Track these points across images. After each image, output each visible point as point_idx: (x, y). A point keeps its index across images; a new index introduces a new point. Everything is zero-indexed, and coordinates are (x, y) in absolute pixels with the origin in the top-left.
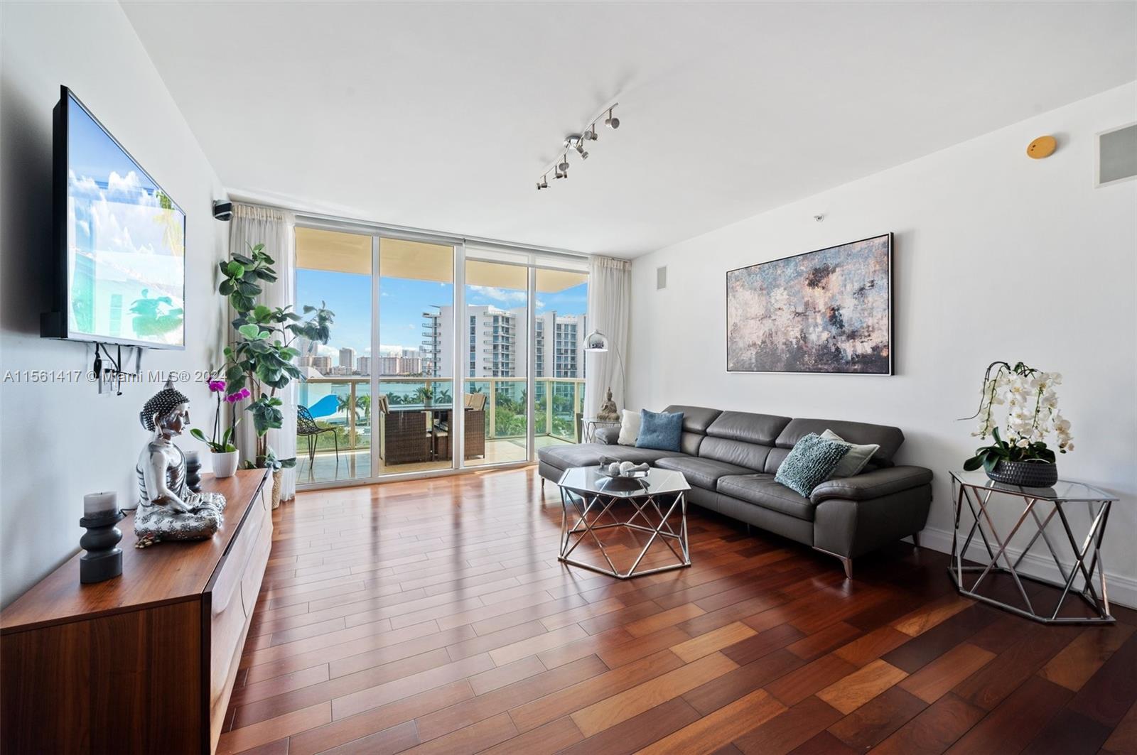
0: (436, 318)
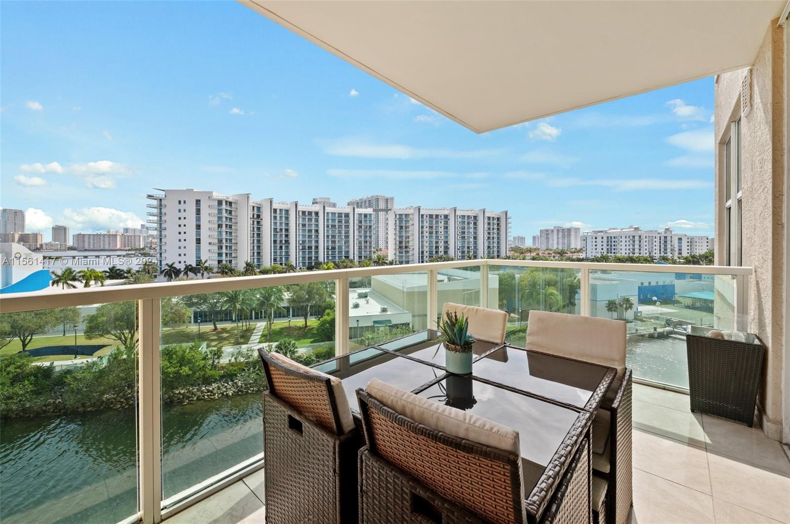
0: (161, 200)
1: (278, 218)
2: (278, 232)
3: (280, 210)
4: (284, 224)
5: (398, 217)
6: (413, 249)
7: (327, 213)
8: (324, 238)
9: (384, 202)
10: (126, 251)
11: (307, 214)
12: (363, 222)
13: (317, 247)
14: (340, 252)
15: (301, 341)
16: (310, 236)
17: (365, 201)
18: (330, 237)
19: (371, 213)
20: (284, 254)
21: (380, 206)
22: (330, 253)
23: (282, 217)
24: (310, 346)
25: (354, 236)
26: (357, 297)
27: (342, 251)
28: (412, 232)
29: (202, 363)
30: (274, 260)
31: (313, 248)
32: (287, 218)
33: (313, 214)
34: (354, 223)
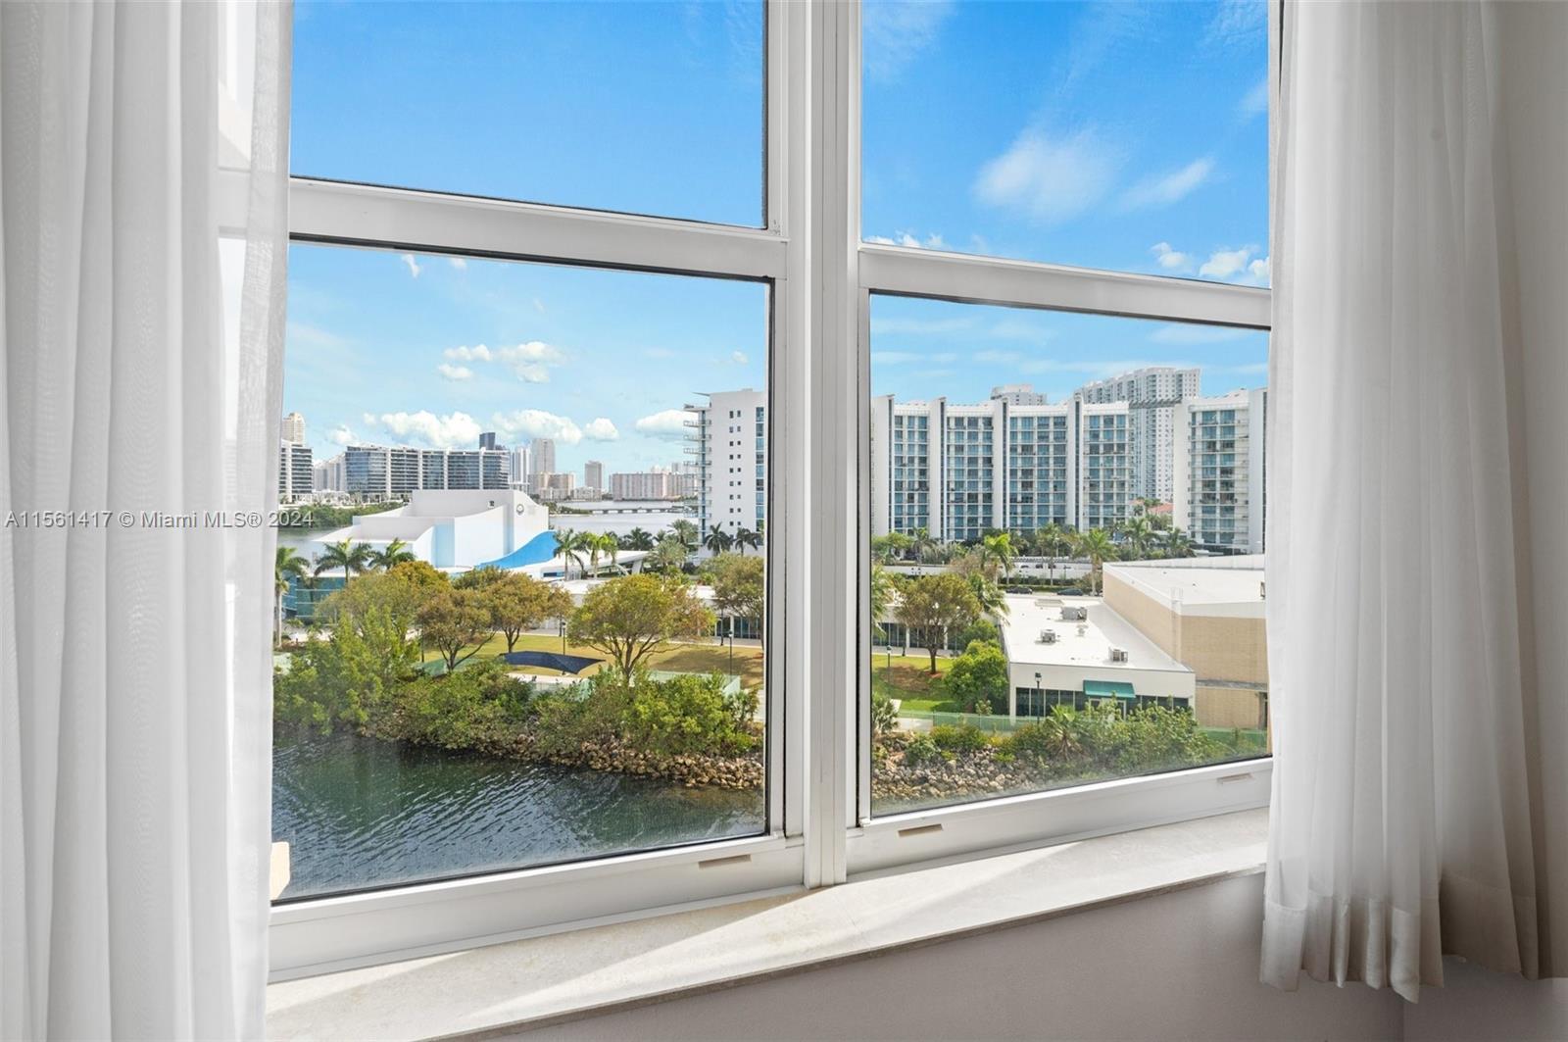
0: (703, 412)
1: (906, 435)
2: (904, 465)
3: (910, 417)
4: (916, 448)
5: (1199, 418)
6: (1247, 502)
7: (1012, 419)
8: (1005, 477)
9: (1170, 383)
10: (672, 501)
11: (966, 423)
12: (1101, 435)
13: (988, 497)
14: (1043, 508)
15: (914, 701)
16: (973, 473)
17: (1120, 385)
18: (1019, 474)
19: (1123, 413)
20: (916, 510)
21: (1158, 394)
22: (1019, 510)
23: (914, 432)
24: (929, 717)
25: (1077, 470)
26: (1060, 616)
27: (1048, 506)
28: (1244, 458)
29: (719, 715)
30: (896, 522)
31: (980, 498)
32: (924, 435)
33: (981, 423)
34: (1077, 439)
